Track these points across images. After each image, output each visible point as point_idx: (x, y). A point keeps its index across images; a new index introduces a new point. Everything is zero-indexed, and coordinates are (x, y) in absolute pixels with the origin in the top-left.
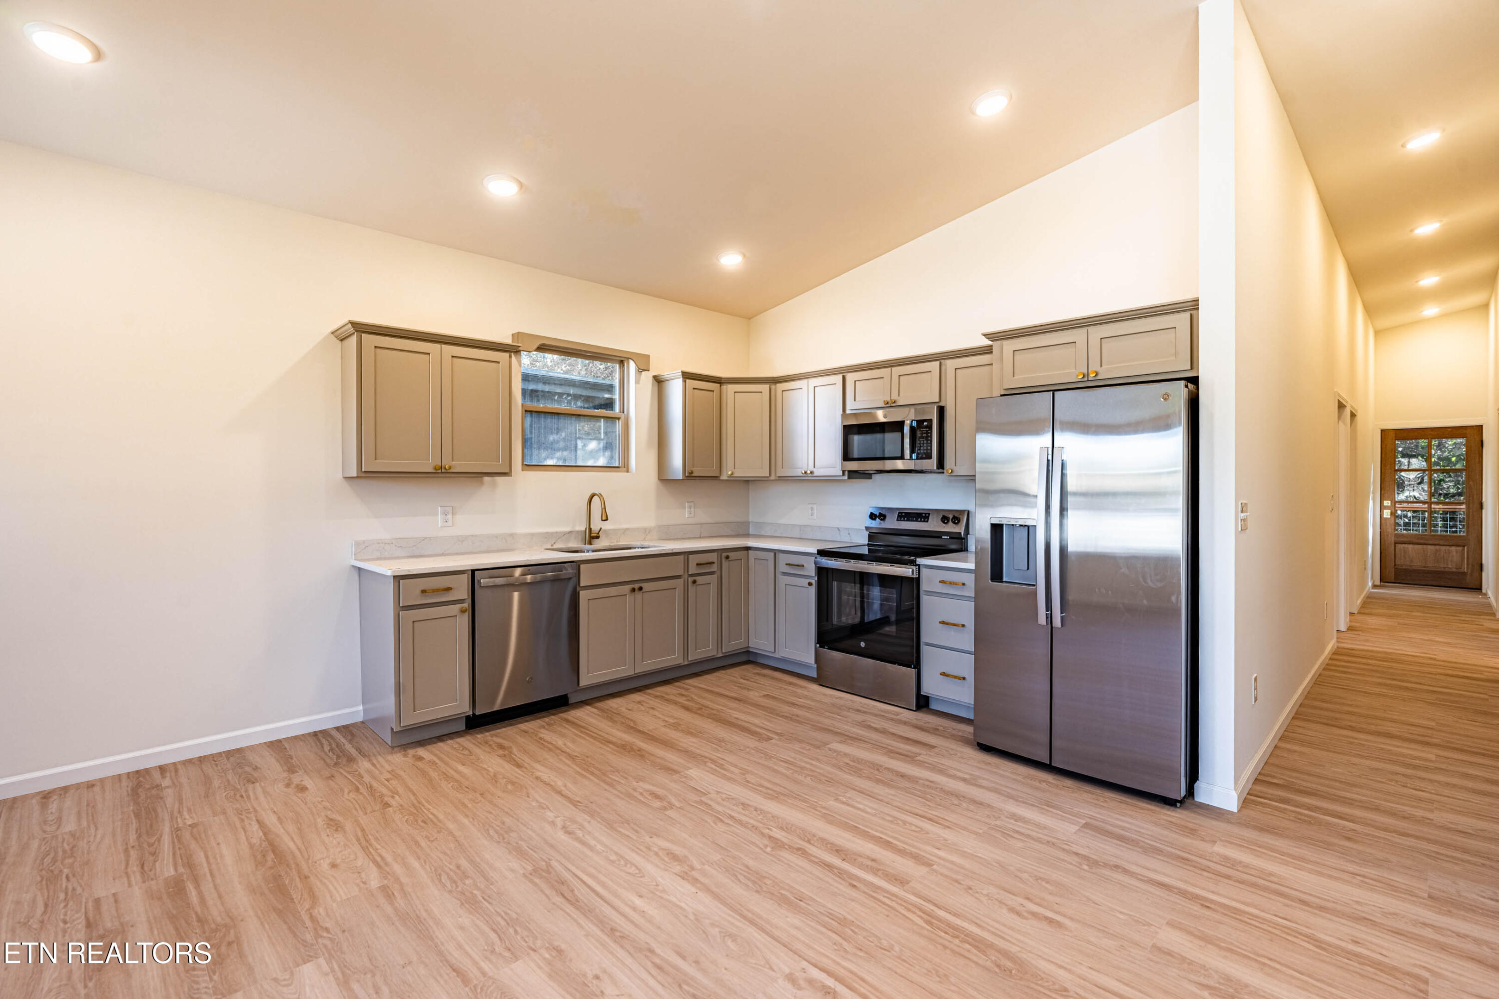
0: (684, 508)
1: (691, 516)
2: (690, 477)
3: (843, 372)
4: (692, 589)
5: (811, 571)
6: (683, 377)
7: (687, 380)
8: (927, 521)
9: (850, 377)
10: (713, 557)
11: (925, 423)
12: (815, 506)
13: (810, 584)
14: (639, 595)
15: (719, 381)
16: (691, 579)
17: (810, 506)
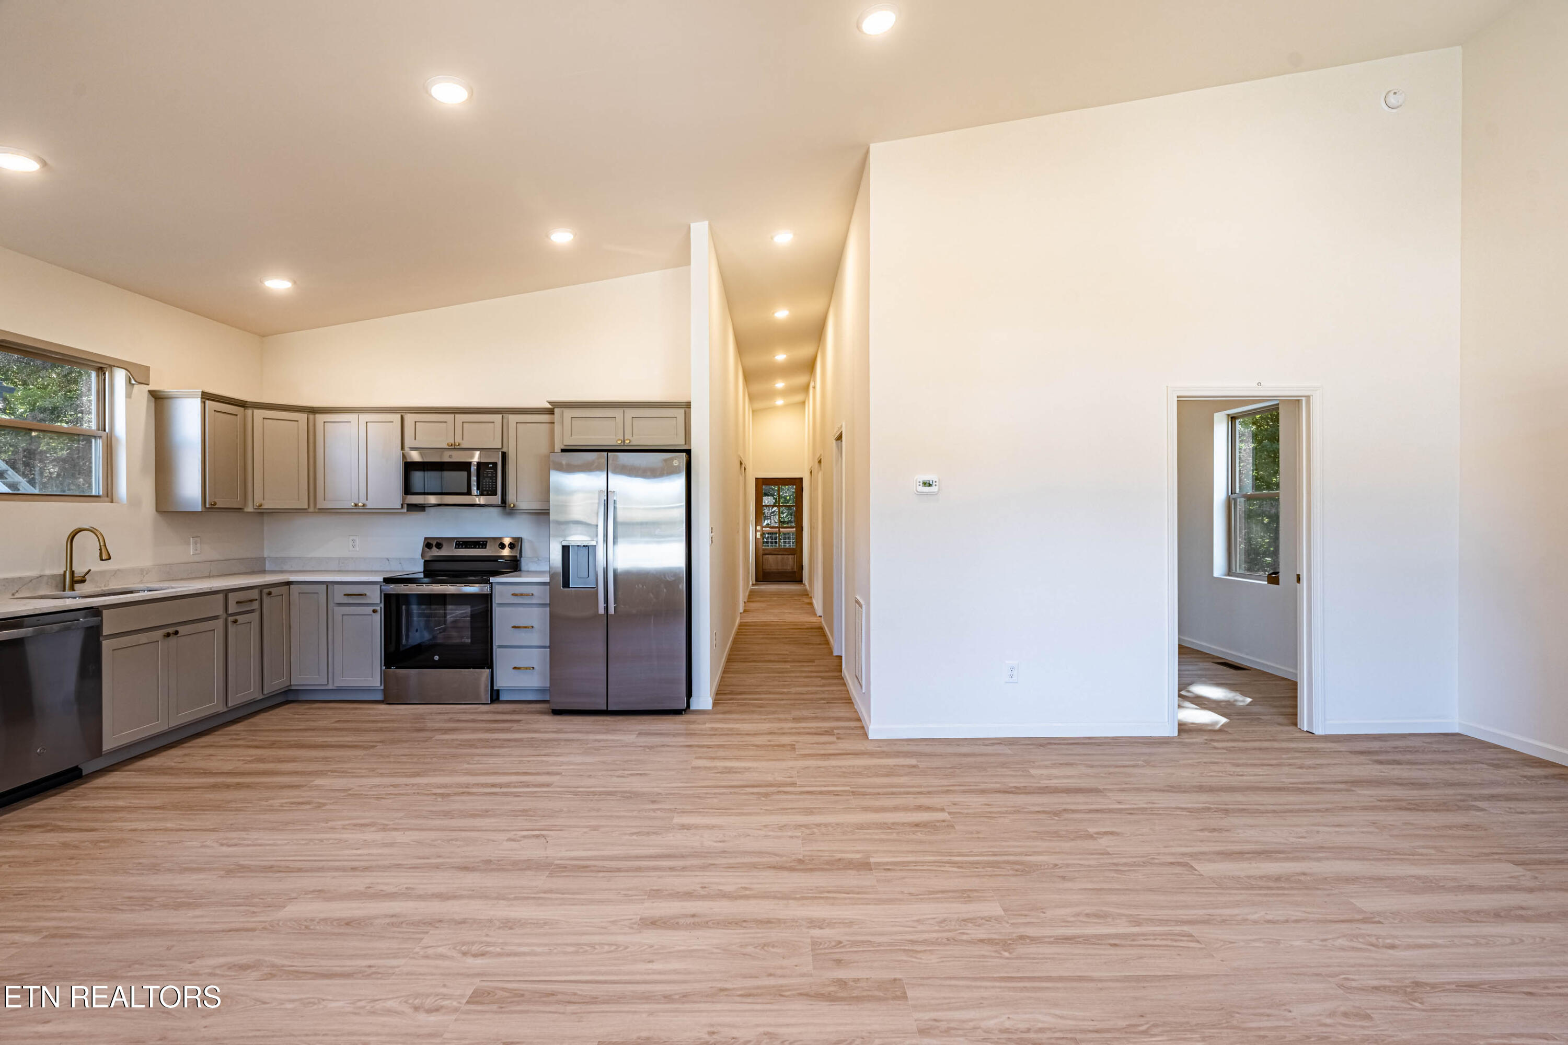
0: (189, 544)
1: (197, 552)
2: (210, 508)
3: (403, 412)
4: (232, 629)
5: (375, 596)
6: (202, 398)
7: (207, 402)
8: (485, 548)
9: (410, 418)
10: (255, 594)
11: (491, 466)
12: (357, 539)
13: (374, 611)
14: (173, 640)
15: (243, 404)
16: (230, 619)
17: (351, 538)
